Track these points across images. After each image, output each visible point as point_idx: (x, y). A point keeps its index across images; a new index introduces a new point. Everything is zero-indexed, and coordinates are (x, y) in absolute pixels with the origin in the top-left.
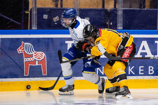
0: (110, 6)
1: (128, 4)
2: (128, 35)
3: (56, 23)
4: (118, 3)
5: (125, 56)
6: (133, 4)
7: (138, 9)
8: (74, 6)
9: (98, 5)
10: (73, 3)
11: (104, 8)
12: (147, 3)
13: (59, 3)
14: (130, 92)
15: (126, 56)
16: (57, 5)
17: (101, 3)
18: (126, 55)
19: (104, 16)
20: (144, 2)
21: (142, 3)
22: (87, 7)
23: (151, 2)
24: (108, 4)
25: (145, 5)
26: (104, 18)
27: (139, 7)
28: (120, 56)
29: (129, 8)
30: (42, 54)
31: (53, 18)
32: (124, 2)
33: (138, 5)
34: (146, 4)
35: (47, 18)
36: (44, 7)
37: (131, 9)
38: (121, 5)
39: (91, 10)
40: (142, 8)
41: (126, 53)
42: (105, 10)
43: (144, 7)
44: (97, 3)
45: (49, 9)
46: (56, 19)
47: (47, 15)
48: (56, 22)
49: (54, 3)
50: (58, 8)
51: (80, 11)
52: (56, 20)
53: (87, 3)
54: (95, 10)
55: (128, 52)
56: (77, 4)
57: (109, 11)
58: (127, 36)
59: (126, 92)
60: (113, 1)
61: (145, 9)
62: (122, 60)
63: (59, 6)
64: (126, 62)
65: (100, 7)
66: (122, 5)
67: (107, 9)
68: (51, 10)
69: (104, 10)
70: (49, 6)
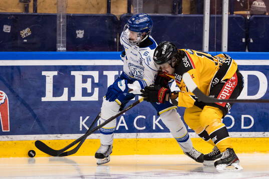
0: (120, 10)
1: (152, 7)
2: (229, 60)
3: (25, 41)
4: (134, 5)
5: (222, 96)
6: (160, 7)
7: (170, 15)
8: (58, 11)
9: (99, 9)
10: (56, 6)
11: (110, 13)
12: (186, 5)
13: (31, 4)
14: (237, 159)
15: (224, 97)
16: (26, 9)
17: (105, 5)
18: (225, 94)
19: (109, 27)
20: (180, 3)
21: (176, 5)
22: (80, 12)
23: (191, 3)
24: (117, 7)
25: (182, 8)
26: (109, 31)
27: (170, 11)
28: (214, 96)
29: (154, 13)
30: (2, 94)
31: (20, 31)
32: (144, 2)
33: (169, 8)
34: (183, 6)
35: (9, 32)
36: (5, 11)
37: (158, 14)
38: (139, 9)
39: (86, 17)
40: (177, 13)
41: (225, 91)
42: (112, 17)
43: (180, 12)
44: (98, 4)
45: (14, 15)
46: (25, 33)
47: (9, 25)
48: (25, 39)
49: (21, 5)
50: (28, 13)
51: (67, 18)
52: (25, 35)
53: (81, 5)
54: (94, 16)
55: (229, 89)
56: (63, 7)
57: (119, 19)
58: (226, 61)
59: (232, 158)
60: (126, 2)
61: (182, 15)
62: (217, 103)
63: (31, 11)
64: (224, 106)
65: (103, 12)
66: (142, 7)
67: (115, 16)
68: (17, 18)
69: (109, 17)
70: (13, 9)
